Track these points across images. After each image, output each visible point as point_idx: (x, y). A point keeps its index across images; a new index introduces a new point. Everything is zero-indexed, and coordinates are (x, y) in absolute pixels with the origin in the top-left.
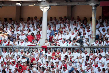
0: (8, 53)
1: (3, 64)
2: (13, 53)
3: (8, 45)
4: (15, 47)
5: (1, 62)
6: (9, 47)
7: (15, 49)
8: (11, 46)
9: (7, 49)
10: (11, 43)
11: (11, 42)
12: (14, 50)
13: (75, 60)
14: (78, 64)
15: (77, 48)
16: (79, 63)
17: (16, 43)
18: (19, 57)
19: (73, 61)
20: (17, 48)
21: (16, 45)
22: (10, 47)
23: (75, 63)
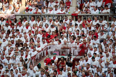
0: (36, 21)
1: (30, 33)
2: (41, 22)
3: (36, 13)
4: (43, 15)
5: (28, 31)
6: (36, 16)
7: (43, 17)
8: (39, 14)
9: (35, 17)
10: (40, 11)
11: (39, 9)
12: (42, 19)
13: (107, 29)
14: (111, 33)
15: (109, 16)
16: (112, 31)
17: (45, 11)
18: (48, 26)
19: (105, 30)
20: (45, 16)
21: (45, 13)
22: (38, 16)
23: (108, 31)
